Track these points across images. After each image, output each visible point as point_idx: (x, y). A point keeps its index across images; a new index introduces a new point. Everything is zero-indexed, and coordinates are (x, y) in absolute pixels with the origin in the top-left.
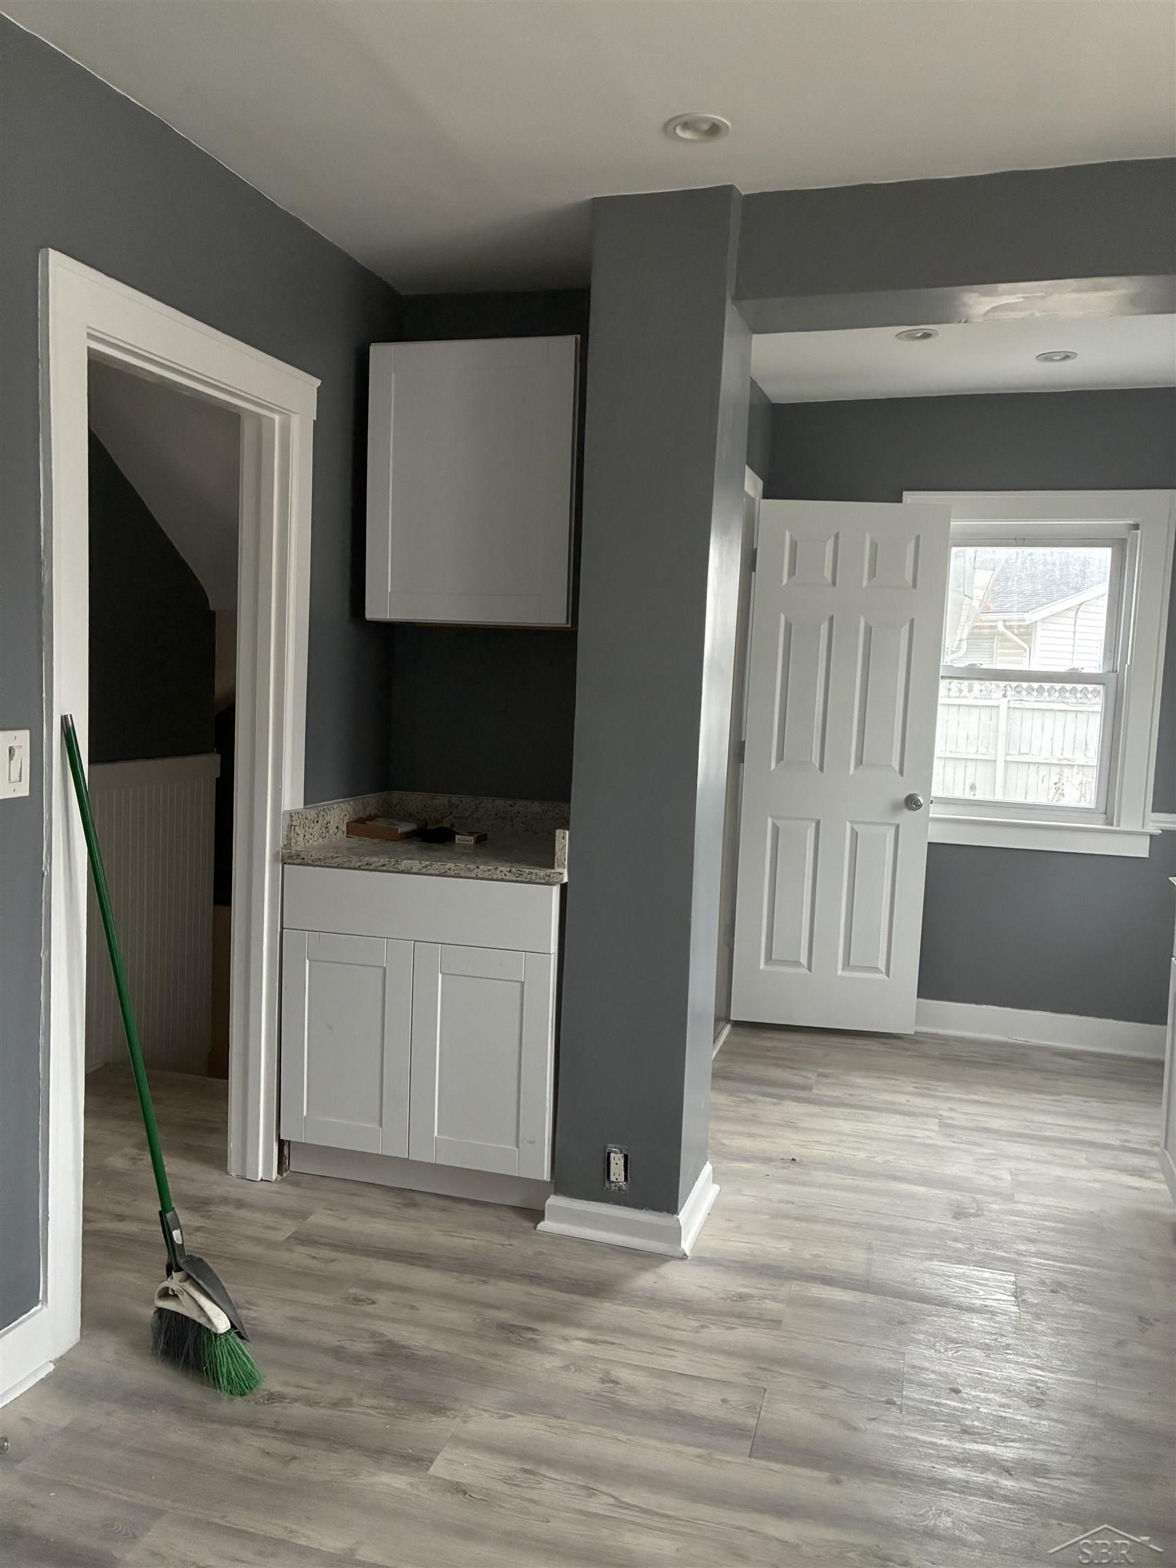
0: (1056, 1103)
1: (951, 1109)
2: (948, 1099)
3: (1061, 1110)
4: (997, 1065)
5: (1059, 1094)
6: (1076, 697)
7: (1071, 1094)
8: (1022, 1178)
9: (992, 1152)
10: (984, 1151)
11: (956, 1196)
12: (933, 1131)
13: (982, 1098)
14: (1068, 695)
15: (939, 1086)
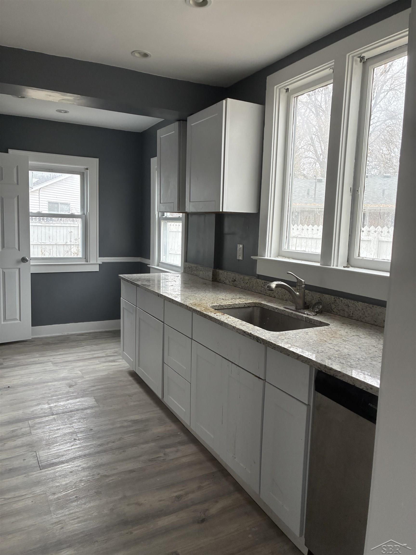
0: (83, 349)
1: (54, 358)
2: (51, 356)
3: (86, 350)
4: (61, 342)
5: (83, 346)
6: (44, 221)
7: (86, 345)
8: (83, 371)
9: (72, 367)
10: (69, 367)
11: (67, 382)
12: (52, 366)
13: (62, 353)
14: (41, 220)
15: (46, 353)
